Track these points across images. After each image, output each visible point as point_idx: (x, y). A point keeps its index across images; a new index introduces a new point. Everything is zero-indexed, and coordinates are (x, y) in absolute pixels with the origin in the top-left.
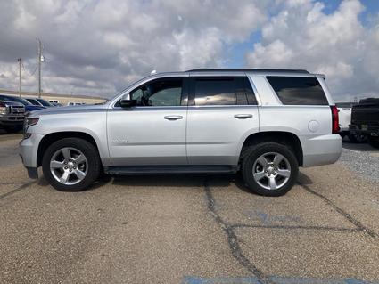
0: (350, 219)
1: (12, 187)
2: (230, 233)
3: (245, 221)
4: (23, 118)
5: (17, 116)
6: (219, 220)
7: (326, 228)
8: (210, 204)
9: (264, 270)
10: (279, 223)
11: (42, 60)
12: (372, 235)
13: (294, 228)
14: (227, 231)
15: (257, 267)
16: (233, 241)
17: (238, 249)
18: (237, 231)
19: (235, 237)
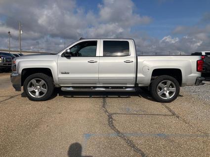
0: (170, 111)
1: (5, 98)
2: (110, 117)
3: (119, 112)
4: (11, 64)
5: (7, 63)
6: (106, 111)
7: (158, 115)
8: (104, 105)
9: (121, 131)
11: (22, 33)
12: (178, 117)
13: (142, 114)
14: (109, 116)
15: (119, 130)
16: (111, 120)
17: (112, 123)
18: (114, 117)
19: (112, 118)
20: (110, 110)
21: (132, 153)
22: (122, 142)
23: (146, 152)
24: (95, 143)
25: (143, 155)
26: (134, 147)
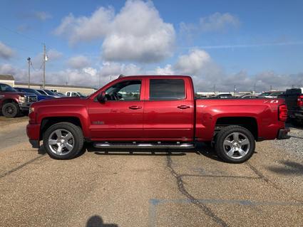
0: (256, 172)
2: (179, 178)
3: (190, 173)
6: (173, 172)
7: (240, 177)
8: (169, 163)
9: (195, 197)
10: (211, 174)
11: (46, 59)
13: (220, 177)
14: (177, 178)
15: (192, 195)
16: (180, 183)
17: (182, 187)
18: (184, 179)
19: (182, 181)
20: (179, 170)
21: (211, 222)
22: (198, 210)
23: (228, 222)
24: (166, 210)
25: (224, 225)
26: (213, 215)
